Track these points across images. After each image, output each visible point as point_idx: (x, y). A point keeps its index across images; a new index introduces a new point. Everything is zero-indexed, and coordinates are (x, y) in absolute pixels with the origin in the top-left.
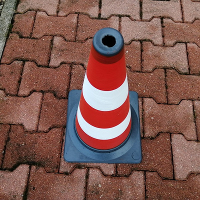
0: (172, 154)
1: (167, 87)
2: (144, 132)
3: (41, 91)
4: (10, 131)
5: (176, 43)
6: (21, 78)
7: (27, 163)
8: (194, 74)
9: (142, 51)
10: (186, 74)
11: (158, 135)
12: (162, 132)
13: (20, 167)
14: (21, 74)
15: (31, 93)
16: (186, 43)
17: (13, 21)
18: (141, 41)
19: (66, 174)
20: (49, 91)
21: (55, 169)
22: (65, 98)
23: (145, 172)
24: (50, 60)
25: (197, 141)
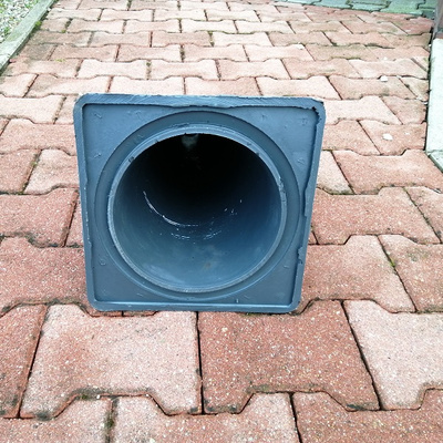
0: (358, 345)
8: (363, 193)
10: (345, 193)
11: (309, 305)
12: (317, 299)
16: (331, 151)
19: (44, 417)
20: (16, 234)
21: (8, 407)
22: (55, 246)
23: (291, 394)
24: (27, 184)
25: (416, 311)
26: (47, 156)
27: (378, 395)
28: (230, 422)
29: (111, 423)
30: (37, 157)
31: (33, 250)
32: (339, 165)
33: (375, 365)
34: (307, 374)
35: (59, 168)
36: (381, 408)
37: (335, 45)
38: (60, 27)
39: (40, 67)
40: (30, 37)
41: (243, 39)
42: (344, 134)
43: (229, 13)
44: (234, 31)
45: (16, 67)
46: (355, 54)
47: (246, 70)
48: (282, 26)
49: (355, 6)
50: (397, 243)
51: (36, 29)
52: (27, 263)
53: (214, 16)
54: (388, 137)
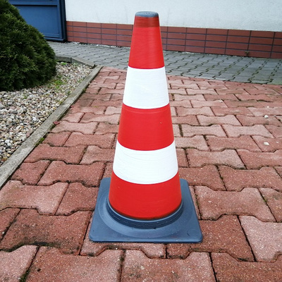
0: (245, 235)
1: (222, 179)
2: (201, 214)
3: (67, 181)
4: (18, 214)
5: (223, 150)
6: (44, 173)
7: (35, 244)
8: (251, 169)
9: (186, 154)
10: (242, 169)
11: (221, 217)
12: (225, 214)
13: (25, 247)
14: (46, 170)
15: (54, 183)
16: (235, 150)
17: (45, 137)
18: (185, 149)
19: (91, 255)
20: (76, 181)
21: (75, 250)
22: (95, 187)
23: (210, 253)
24: (81, 160)
25: (276, 222)
26: (90, 148)
28: (180, 262)
29: (122, 259)
30: (85, 149)
31: (85, 188)
32: (239, 156)
33: (253, 243)
34: (218, 245)
35: (97, 154)
36: (255, 260)
37: (240, 100)
38: (96, 91)
39: (85, 110)
40: (80, 96)
41: (190, 98)
42: (242, 142)
43: (183, 85)
44: (185, 93)
45: (74, 109)
46: (251, 104)
47: (191, 112)
48: (211, 91)
49: (253, 82)
50: (268, 192)
51: (84, 92)
52: (82, 193)
53: (174, 86)
54: (267, 144)
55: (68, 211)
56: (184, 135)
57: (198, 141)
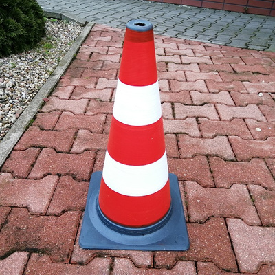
0: (231, 241)
1: (212, 172)
2: (189, 216)
3: (58, 174)
4: (10, 213)
5: (215, 136)
6: (34, 163)
7: (27, 250)
8: (242, 161)
9: (178, 141)
10: (232, 161)
11: (208, 219)
12: (213, 216)
13: (16, 253)
14: (36, 159)
15: (44, 176)
16: (227, 136)
17: (35, 118)
18: (176, 134)
19: (81, 264)
20: (67, 174)
21: (65, 258)
22: (85, 181)
23: (196, 262)
24: (71, 148)
25: (262, 226)
26: (81, 133)
27: (238, 266)
28: (167, 273)
29: (111, 269)
30: (76, 133)
31: (75, 183)
32: (231, 144)
33: (238, 251)
34: (204, 253)
35: (87, 140)
36: (239, 271)
37: (235, 72)
38: (86, 57)
39: (76, 82)
40: (71, 63)
41: (185, 67)
42: (234, 126)
43: (178, 51)
44: (180, 62)
45: (65, 81)
46: (246, 78)
47: (184, 86)
48: (206, 60)
49: (250, 47)
50: (256, 189)
51: (74, 58)
52: (72, 189)
53: (169, 52)
54: (259, 129)
55: (58, 211)
56: (177, 117)
57: (189, 125)
